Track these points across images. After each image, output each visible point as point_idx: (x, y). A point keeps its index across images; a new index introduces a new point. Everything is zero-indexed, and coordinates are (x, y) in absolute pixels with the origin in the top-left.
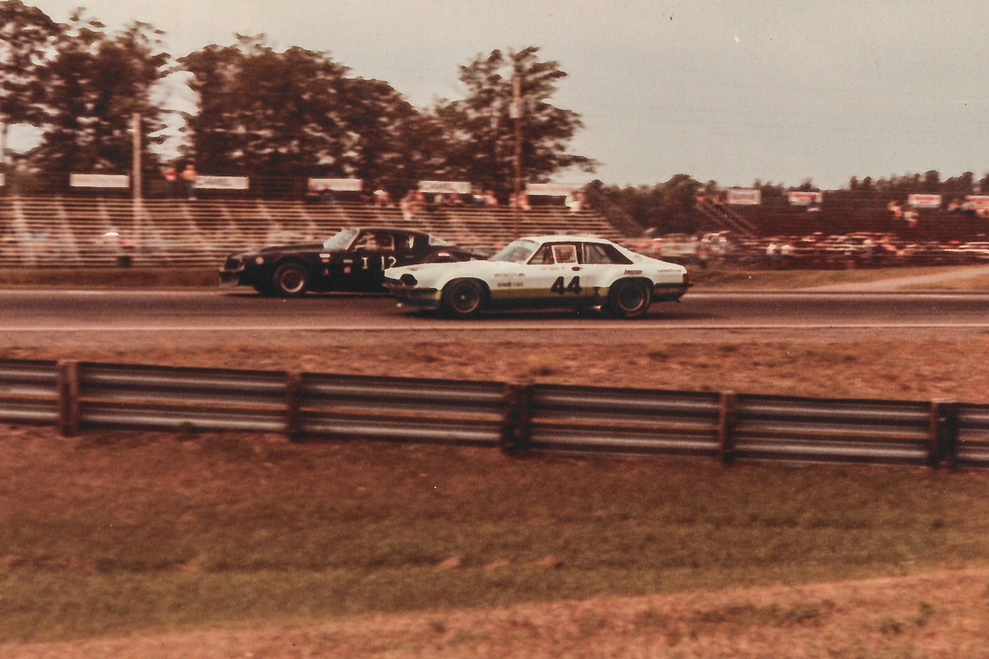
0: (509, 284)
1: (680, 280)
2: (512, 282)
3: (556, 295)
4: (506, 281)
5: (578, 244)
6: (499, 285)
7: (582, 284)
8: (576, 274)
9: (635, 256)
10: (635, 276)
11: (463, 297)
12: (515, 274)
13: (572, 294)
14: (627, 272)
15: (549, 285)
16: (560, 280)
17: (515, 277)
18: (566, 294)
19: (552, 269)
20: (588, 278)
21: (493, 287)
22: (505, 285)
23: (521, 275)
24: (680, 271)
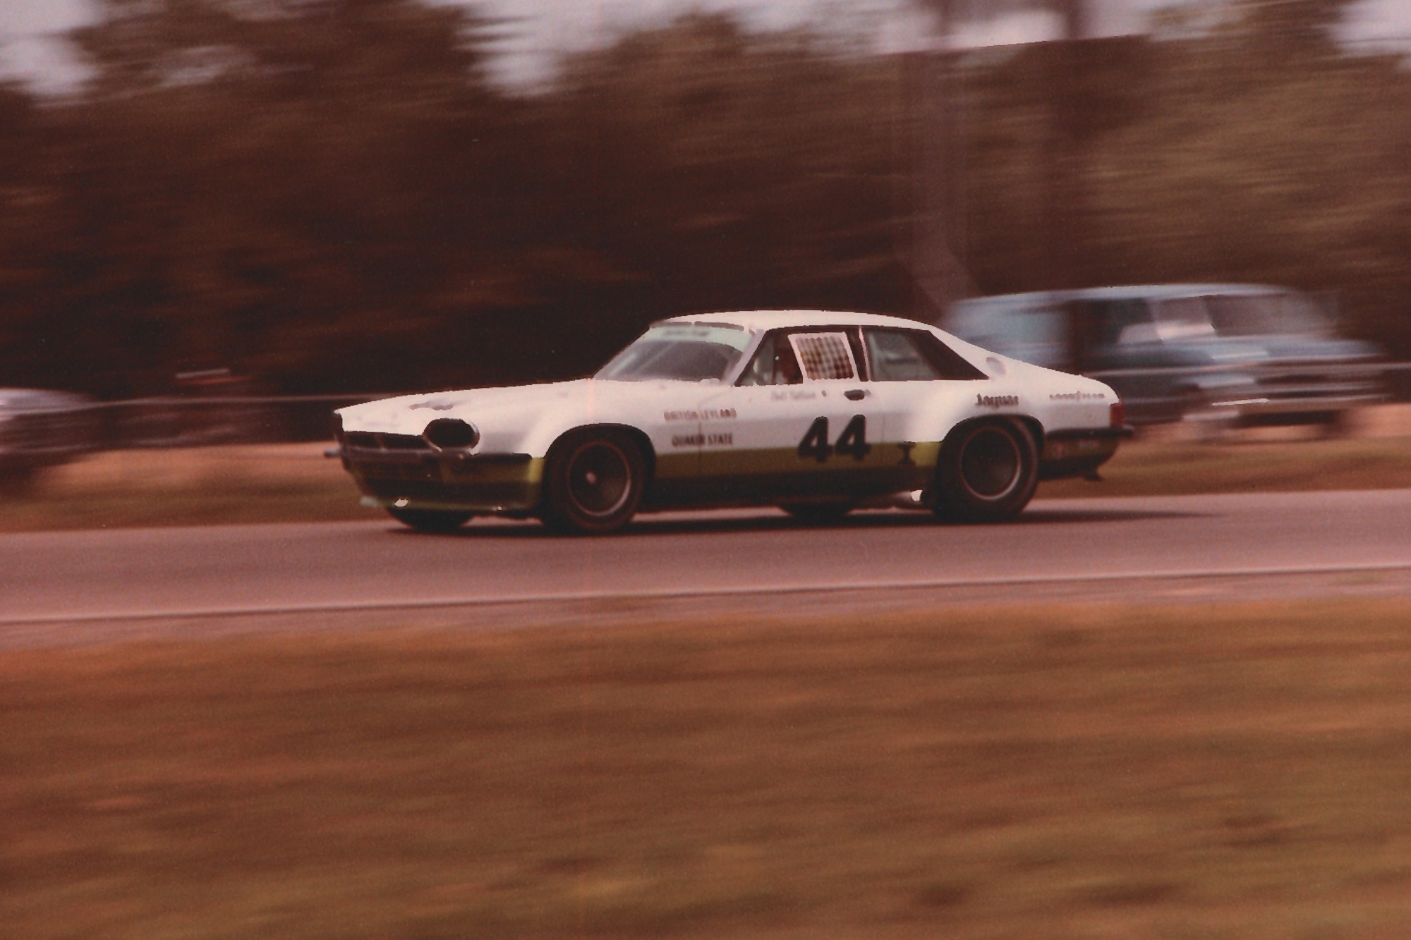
0: (700, 440)
1: (1104, 421)
2: (706, 432)
3: (810, 463)
4: (692, 432)
5: (851, 330)
6: (677, 441)
7: (873, 436)
8: (856, 408)
9: (989, 359)
10: (1003, 410)
11: (590, 477)
12: (713, 413)
13: (846, 462)
14: (981, 401)
15: (793, 439)
16: (821, 425)
17: (712, 420)
18: (835, 462)
19: (797, 397)
20: (885, 418)
21: (662, 446)
22: (689, 441)
23: (727, 413)
24: (1102, 396)
